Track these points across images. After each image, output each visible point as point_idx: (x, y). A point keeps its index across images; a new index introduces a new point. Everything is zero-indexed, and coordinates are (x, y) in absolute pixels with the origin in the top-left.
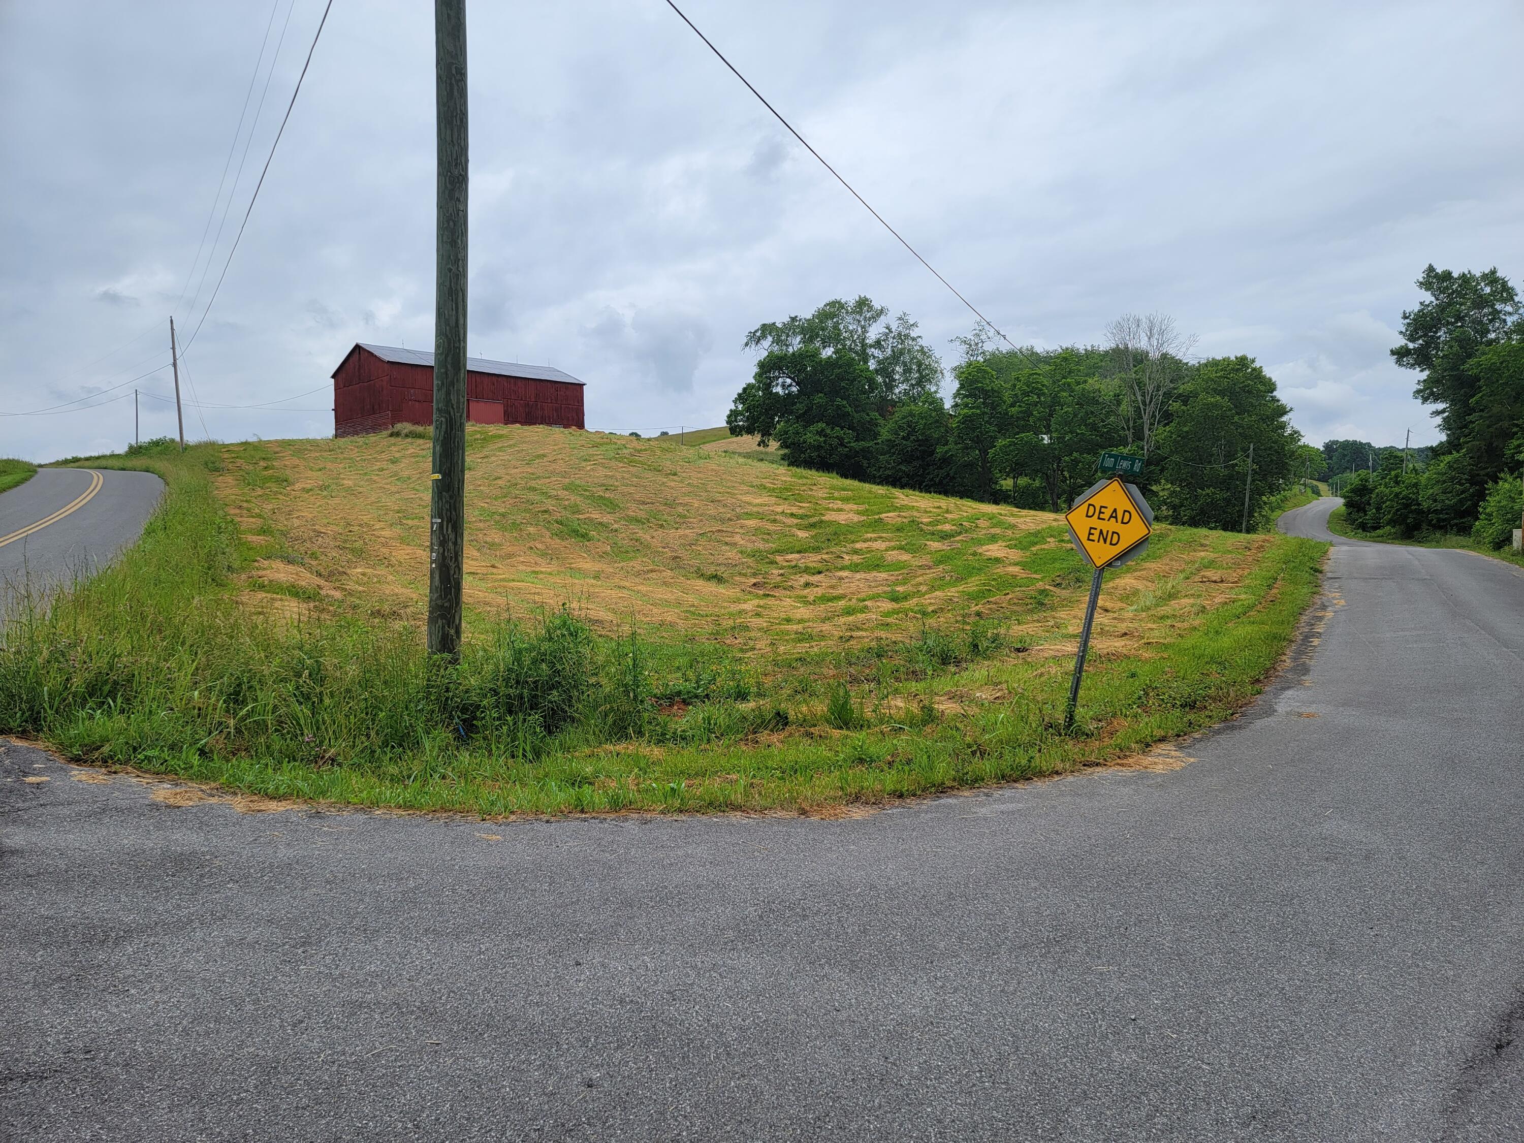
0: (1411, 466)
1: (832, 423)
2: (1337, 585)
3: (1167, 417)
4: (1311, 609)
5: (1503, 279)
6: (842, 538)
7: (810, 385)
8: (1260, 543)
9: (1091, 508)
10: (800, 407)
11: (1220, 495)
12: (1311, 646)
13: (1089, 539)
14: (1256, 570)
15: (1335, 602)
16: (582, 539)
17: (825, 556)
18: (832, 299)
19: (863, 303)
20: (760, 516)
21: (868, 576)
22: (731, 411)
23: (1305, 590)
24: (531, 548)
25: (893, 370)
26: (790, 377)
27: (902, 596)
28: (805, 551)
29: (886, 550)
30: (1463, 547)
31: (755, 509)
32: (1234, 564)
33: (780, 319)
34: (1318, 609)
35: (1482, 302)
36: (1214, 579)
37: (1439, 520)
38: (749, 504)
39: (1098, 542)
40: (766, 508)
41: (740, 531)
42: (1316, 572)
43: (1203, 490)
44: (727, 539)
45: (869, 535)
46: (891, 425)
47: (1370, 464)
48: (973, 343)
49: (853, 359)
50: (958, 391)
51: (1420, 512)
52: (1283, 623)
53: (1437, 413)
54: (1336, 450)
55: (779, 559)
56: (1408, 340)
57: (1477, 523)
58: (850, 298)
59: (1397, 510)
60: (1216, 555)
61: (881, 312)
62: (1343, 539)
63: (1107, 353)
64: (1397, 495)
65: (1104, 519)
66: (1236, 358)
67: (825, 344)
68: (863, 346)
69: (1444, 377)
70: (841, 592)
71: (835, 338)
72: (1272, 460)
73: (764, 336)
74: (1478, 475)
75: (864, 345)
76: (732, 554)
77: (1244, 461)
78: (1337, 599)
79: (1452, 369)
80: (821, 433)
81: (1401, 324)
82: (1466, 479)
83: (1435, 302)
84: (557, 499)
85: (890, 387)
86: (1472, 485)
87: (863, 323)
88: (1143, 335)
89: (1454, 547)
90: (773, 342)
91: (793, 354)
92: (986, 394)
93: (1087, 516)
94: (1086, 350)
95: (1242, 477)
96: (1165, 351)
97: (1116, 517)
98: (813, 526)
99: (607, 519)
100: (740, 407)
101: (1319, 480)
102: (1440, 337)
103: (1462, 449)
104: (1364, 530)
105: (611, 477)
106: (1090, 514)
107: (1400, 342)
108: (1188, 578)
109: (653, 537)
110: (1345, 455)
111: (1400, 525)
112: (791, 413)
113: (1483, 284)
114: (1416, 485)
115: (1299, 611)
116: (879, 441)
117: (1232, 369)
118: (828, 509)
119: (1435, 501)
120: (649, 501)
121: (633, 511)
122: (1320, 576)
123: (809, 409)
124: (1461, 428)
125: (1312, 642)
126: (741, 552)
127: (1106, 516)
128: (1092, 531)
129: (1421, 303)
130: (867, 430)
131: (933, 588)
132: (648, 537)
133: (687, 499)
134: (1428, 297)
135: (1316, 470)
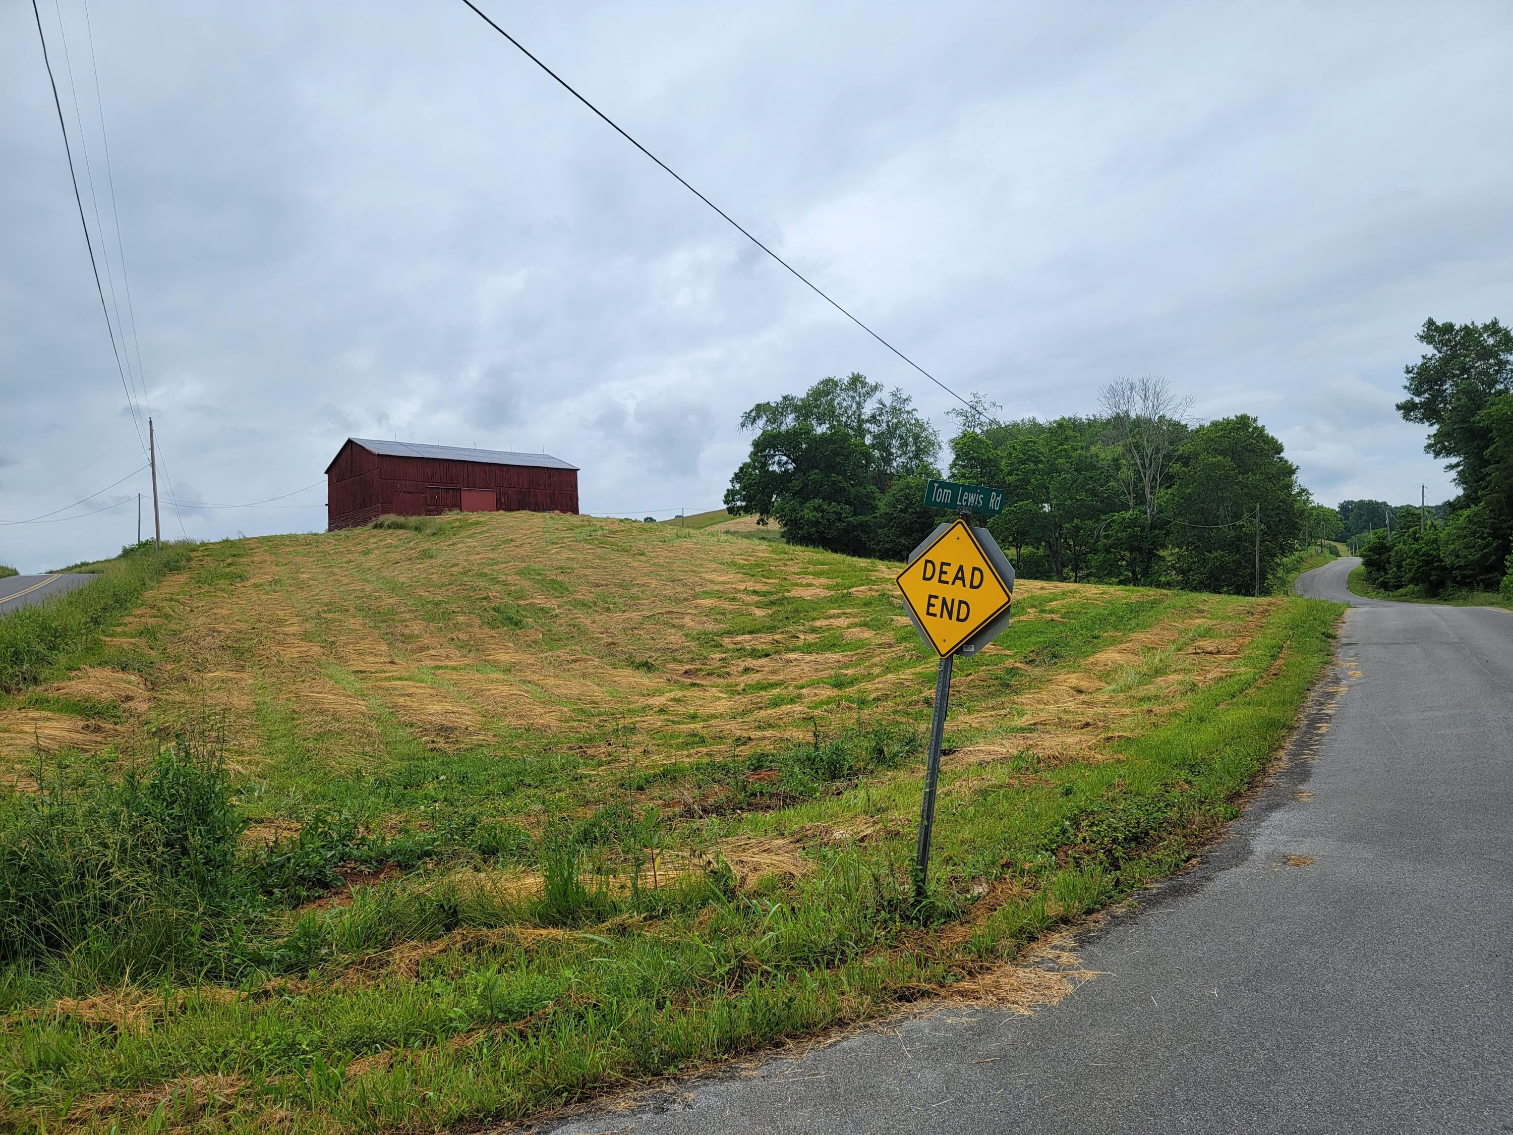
0: (1429, 522)
1: (828, 498)
2: (1352, 652)
3: (1168, 480)
4: (1321, 684)
5: (1505, 330)
6: (802, 615)
7: (804, 462)
8: (1265, 607)
9: (929, 565)
10: (796, 484)
11: (1229, 558)
12: (1317, 735)
13: (928, 613)
14: (1259, 638)
15: (1350, 673)
16: (514, 627)
17: (776, 637)
18: (824, 377)
19: (856, 380)
20: (719, 595)
21: (819, 658)
22: (728, 490)
23: (1315, 660)
24: (453, 639)
25: (890, 444)
26: (785, 455)
27: (849, 680)
28: (758, 631)
29: (848, 628)
30: (1492, 604)
31: (716, 588)
32: (1235, 631)
33: (774, 398)
34: (1330, 682)
35: (1486, 353)
36: (1210, 649)
37: (1464, 577)
38: (711, 581)
39: (941, 617)
40: (729, 586)
41: (693, 612)
42: (1329, 637)
43: (1211, 553)
44: (676, 622)
45: (832, 612)
46: (888, 498)
47: (1387, 522)
48: (969, 415)
49: (848, 434)
50: (954, 461)
51: (1444, 568)
52: (1284, 703)
53: (1451, 467)
54: (1352, 510)
55: (726, 641)
56: (1413, 394)
57: (1505, 578)
58: (843, 375)
59: (1419, 567)
60: (1214, 622)
61: (876, 388)
62: (1364, 599)
63: (1109, 422)
64: (1417, 552)
65: (947, 583)
66: (1236, 417)
67: (821, 420)
68: (858, 421)
69: (1454, 430)
70: (781, 678)
71: (829, 414)
72: (1281, 520)
73: (758, 416)
74: (1501, 528)
75: (861, 422)
76: (674, 637)
77: (1251, 521)
78: (1352, 670)
79: (1462, 421)
80: (818, 509)
81: (1404, 380)
82: (1488, 533)
83: (1438, 355)
84: (504, 585)
85: (888, 460)
86: (1494, 538)
87: (857, 399)
88: (1137, 398)
89: (1482, 605)
90: (767, 421)
91: (787, 432)
92: (983, 464)
93: (925, 578)
94: (1088, 419)
95: (1251, 539)
96: (1161, 413)
97: (963, 579)
98: (773, 603)
99: (551, 604)
100: (738, 486)
101: (1336, 540)
102: (1446, 389)
103: (1480, 502)
104: (1386, 589)
105: (573, 559)
106: (928, 575)
107: (1405, 397)
108: (1180, 650)
109: (594, 622)
110: (1361, 515)
111: (1423, 582)
112: (788, 490)
113: (1485, 335)
114: (1435, 541)
115: (1306, 686)
116: (877, 515)
117: (1233, 428)
118: (796, 585)
119: (1458, 556)
120: (604, 582)
121: (583, 595)
122: (1333, 642)
123: (806, 485)
124: (1477, 481)
125: (1319, 728)
126: (686, 636)
127: (949, 577)
128: (933, 601)
129: (1424, 357)
130: (864, 505)
131: (888, 670)
132: (588, 622)
133: (645, 580)
134: (1430, 350)
135: (1332, 530)
